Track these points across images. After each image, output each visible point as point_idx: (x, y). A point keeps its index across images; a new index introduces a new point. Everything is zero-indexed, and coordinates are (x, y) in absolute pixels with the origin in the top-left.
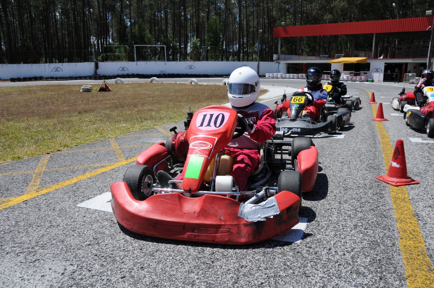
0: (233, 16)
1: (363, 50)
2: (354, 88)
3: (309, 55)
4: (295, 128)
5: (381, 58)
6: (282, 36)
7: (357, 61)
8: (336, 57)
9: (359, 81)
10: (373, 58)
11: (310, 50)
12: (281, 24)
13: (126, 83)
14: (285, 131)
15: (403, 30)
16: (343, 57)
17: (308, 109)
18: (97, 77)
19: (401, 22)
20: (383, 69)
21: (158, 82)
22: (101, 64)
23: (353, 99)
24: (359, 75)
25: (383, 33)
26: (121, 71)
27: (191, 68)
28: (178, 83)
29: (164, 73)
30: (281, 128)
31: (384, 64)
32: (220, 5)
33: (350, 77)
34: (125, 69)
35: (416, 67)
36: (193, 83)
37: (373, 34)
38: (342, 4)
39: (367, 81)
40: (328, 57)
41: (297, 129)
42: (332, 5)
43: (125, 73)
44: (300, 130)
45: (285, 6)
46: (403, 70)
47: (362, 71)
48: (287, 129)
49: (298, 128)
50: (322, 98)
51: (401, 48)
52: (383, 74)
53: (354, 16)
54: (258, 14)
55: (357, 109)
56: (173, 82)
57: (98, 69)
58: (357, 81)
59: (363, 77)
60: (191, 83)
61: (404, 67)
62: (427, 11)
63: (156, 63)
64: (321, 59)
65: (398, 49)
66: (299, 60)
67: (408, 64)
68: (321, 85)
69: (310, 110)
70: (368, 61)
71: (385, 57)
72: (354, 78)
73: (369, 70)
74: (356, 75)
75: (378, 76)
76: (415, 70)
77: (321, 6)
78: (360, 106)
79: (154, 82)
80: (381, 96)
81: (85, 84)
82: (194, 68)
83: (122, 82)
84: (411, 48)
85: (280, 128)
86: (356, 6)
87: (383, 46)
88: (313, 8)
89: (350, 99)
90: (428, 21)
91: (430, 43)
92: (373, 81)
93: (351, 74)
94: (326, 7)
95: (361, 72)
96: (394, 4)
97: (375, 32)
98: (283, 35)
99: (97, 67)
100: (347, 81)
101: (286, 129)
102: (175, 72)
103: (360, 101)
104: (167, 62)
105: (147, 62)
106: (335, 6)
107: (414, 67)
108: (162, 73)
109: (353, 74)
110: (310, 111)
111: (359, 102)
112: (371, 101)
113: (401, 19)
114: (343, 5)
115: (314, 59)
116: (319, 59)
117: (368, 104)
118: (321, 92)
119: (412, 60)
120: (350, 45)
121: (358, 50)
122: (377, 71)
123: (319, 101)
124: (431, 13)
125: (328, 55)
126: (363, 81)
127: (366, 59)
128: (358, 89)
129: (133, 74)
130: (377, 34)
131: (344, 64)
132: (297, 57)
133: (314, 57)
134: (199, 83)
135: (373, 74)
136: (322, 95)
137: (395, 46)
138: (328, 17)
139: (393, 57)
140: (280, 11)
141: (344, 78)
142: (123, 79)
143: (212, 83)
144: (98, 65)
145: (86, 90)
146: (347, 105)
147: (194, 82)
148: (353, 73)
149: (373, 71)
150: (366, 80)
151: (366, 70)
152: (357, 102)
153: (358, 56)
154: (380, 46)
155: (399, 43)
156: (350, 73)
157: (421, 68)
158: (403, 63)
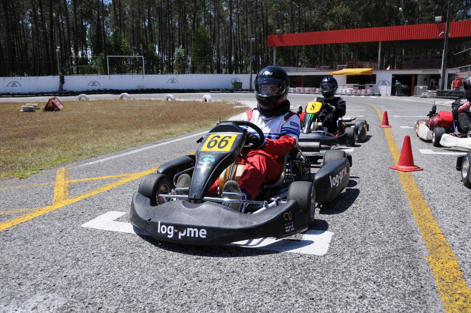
0: (225, 25)
1: (368, 61)
2: (359, 104)
3: (308, 67)
4: (193, 227)
5: (388, 69)
6: (277, 45)
7: (362, 72)
8: (337, 68)
9: (365, 95)
10: (379, 69)
11: (309, 61)
12: (276, 31)
13: (91, 100)
14: (169, 232)
15: (411, 38)
16: (346, 68)
17: (248, 163)
18: (63, 93)
19: (409, 28)
20: (390, 80)
21: (128, 99)
22: (67, 78)
23: (357, 123)
24: (364, 88)
25: (389, 41)
26: (91, 85)
27: (173, 81)
28: (153, 99)
29: (142, 88)
30: (159, 222)
31: (391, 75)
32: (211, 13)
33: (354, 91)
34: (97, 84)
35: (426, 79)
36: (169, 100)
37: (378, 43)
38: (344, 10)
39: (374, 95)
40: (329, 68)
41: (196, 230)
42: (333, 11)
43: (96, 88)
44: (205, 233)
45: (282, 14)
46: (413, 83)
47: (367, 83)
48: (172, 228)
49: (199, 228)
50: (289, 132)
51: (409, 58)
52: (391, 87)
53: (357, 24)
54: (252, 22)
55: (362, 140)
56: (147, 99)
57: (64, 84)
58: (362, 95)
59: (369, 91)
60: (168, 99)
61: (413, 79)
62: (436, 17)
63: (132, 77)
64: (321, 71)
65: (406, 59)
66: (297, 72)
67: (418, 75)
68: (287, 103)
69: (252, 164)
70: (374, 73)
71: (392, 68)
72: (359, 91)
73: (375, 82)
74: (360, 88)
75: (386, 90)
76: (426, 82)
77: (321, 12)
78: (368, 133)
79: (125, 99)
80: (393, 114)
81: (31, 102)
82: (177, 82)
83: (87, 99)
84: (419, 58)
85: (157, 223)
86: (360, 13)
87: (389, 57)
88: (312, 15)
89: (353, 122)
90: (437, 28)
91: (444, 50)
92: (380, 95)
93: (356, 87)
94: (326, 13)
95: (366, 85)
96: (400, 8)
97: (381, 40)
98: (279, 44)
99: (62, 81)
100: (351, 95)
101: (170, 227)
102: (155, 87)
103: (368, 126)
104: (145, 76)
105: (122, 76)
106: (336, 13)
107: (424, 79)
108: (139, 88)
109: (357, 88)
110: (252, 167)
111: (366, 129)
112: (383, 124)
113: (409, 26)
114: (346, 11)
115: (313, 70)
116: (319, 70)
117: (379, 129)
118: (286, 119)
119: (422, 71)
120: (353, 56)
121: (363, 61)
122: (384, 83)
123: (281, 138)
124: (440, 20)
125: (329, 66)
126: (369, 95)
127: (372, 70)
128: (363, 104)
129: (105, 89)
130: (382, 42)
131: (347, 76)
132: (295, 68)
133: (313, 69)
134: (177, 99)
135: (379, 88)
136: (287, 125)
137: (402, 56)
138: (329, 24)
139: (400, 67)
140: (277, 19)
141: (347, 92)
142: (88, 96)
143: (191, 100)
144: (64, 79)
145: (27, 109)
146: (346, 135)
147: (171, 98)
148: (357, 86)
149: (379, 84)
150: (373, 93)
151: (372, 82)
152: (363, 128)
153: (362, 67)
154: (386, 58)
155: (407, 54)
156: (354, 86)
157: (431, 80)
158: (413, 74)
